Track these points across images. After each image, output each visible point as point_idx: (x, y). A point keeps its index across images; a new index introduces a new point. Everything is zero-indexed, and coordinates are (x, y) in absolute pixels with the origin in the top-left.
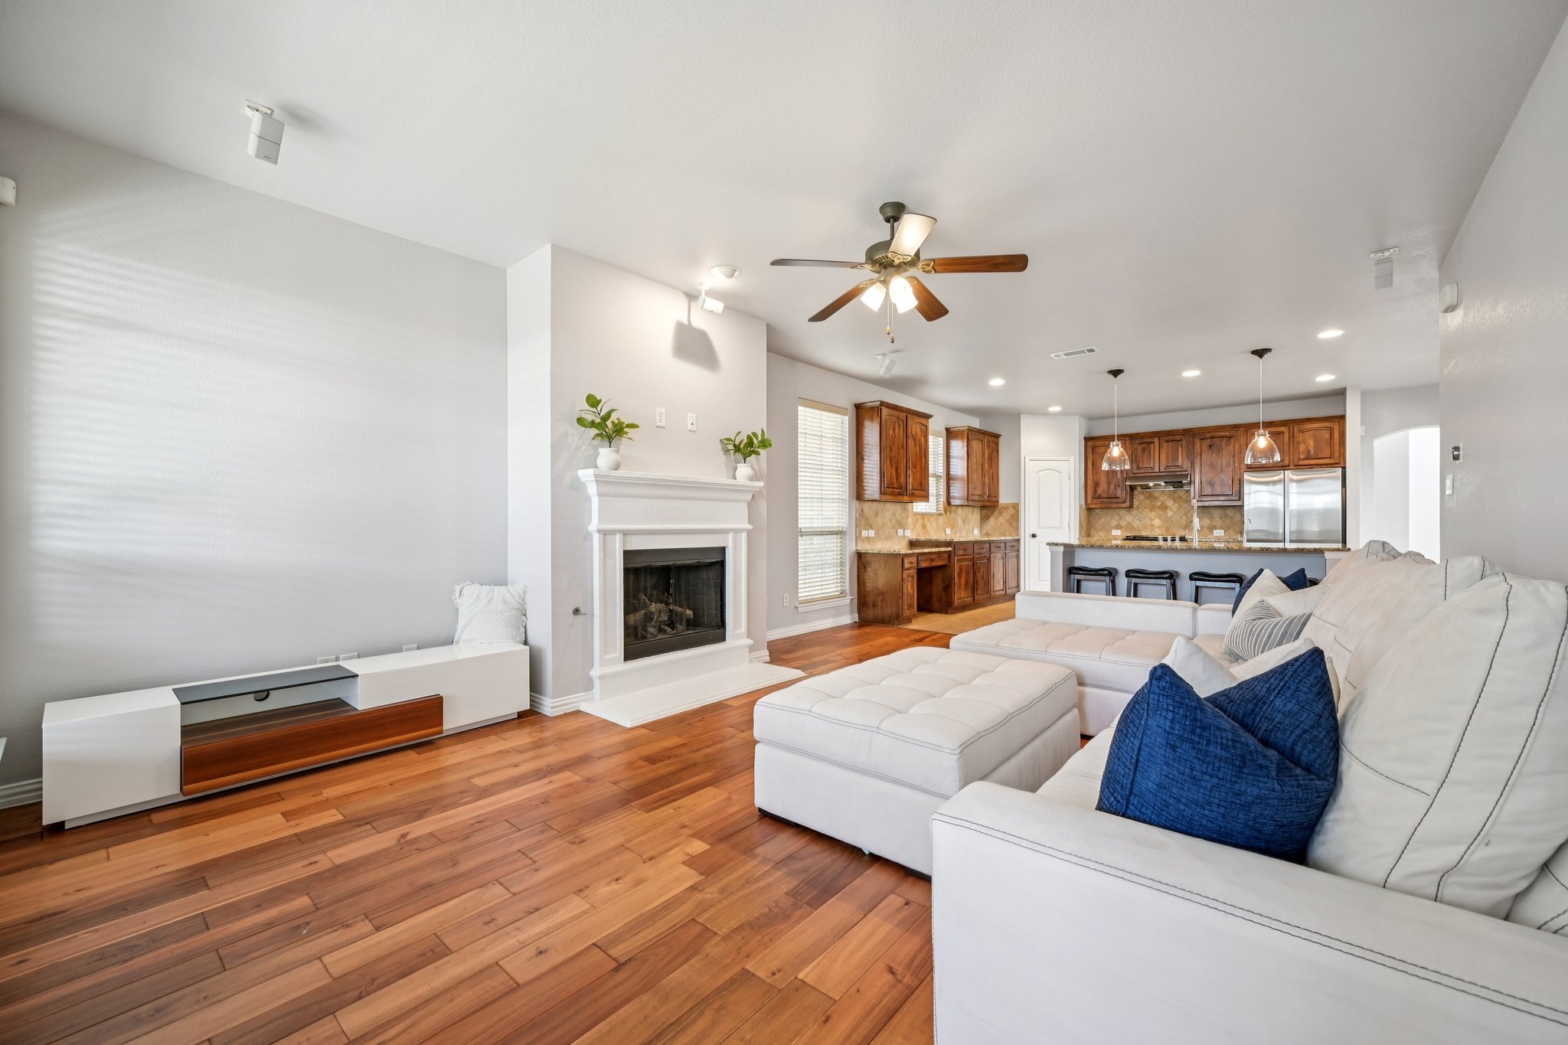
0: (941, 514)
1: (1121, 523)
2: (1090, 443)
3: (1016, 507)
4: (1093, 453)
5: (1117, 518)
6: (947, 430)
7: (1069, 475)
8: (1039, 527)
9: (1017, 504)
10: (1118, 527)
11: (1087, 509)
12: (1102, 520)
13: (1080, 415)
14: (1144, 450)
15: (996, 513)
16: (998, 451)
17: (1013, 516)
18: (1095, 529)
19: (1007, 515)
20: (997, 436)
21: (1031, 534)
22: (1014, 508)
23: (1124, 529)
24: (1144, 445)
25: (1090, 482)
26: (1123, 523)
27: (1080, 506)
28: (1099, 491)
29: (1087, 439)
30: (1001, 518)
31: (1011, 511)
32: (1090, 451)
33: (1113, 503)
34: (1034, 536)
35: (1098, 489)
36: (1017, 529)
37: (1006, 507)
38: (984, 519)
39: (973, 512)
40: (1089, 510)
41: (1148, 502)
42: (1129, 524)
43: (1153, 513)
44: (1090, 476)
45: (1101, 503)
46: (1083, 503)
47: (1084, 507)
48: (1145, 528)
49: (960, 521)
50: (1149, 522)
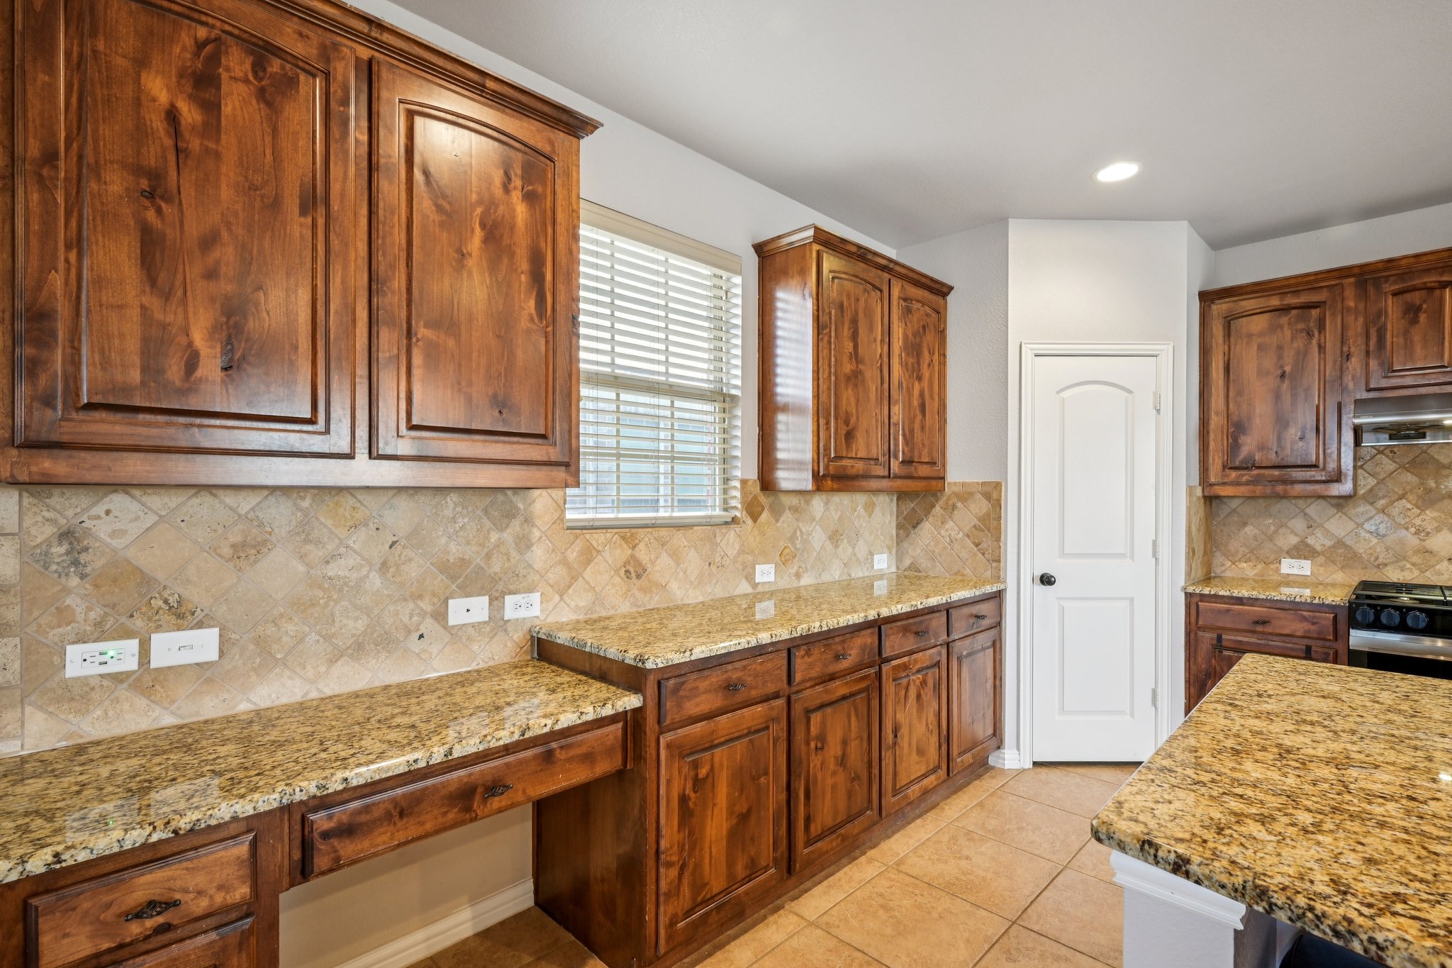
0: (734, 520)
1: (1310, 541)
2: (1220, 308)
3: (993, 494)
4: (1228, 334)
5: (1299, 524)
6: (760, 249)
7: (1157, 398)
8: (1063, 554)
9: (997, 486)
10: (1302, 551)
11: (1205, 497)
12: (1249, 530)
13: (1193, 223)
14: (1412, 313)
15: (937, 509)
16: (942, 334)
17: (984, 519)
18: (1226, 556)
19: (968, 515)
20: (941, 290)
21: (1038, 574)
22: (987, 496)
23: (1321, 559)
24: (1416, 297)
25: (1216, 421)
26: (1318, 541)
27: (1190, 489)
28: (1249, 445)
29: (1207, 298)
30: (950, 524)
31: (980, 506)
32: (1217, 329)
33: (1294, 482)
34: (1047, 580)
35: (1242, 439)
36: (997, 560)
37: (965, 495)
38: (908, 525)
39: (870, 508)
40: (1211, 500)
41: (1410, 478)
42: (1340, 543)
43: (1430, 514)
44: (1217, 402)
45: (1255, 482)
46: (1195, 481)
47: (1199, 492)
48: (1400, 558)
49: (818, 538)
50: (1413, 541)
